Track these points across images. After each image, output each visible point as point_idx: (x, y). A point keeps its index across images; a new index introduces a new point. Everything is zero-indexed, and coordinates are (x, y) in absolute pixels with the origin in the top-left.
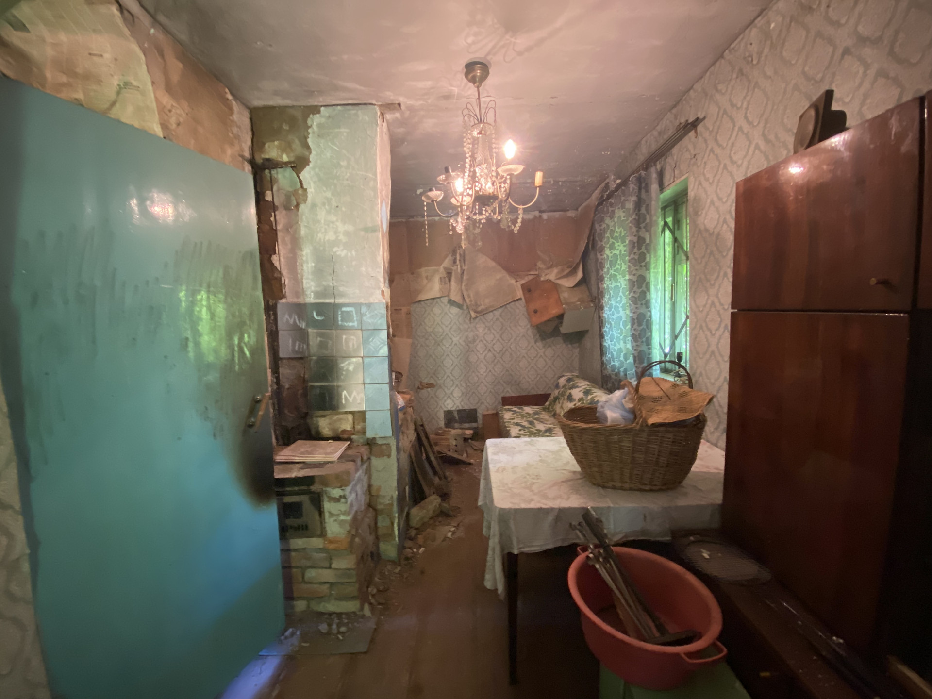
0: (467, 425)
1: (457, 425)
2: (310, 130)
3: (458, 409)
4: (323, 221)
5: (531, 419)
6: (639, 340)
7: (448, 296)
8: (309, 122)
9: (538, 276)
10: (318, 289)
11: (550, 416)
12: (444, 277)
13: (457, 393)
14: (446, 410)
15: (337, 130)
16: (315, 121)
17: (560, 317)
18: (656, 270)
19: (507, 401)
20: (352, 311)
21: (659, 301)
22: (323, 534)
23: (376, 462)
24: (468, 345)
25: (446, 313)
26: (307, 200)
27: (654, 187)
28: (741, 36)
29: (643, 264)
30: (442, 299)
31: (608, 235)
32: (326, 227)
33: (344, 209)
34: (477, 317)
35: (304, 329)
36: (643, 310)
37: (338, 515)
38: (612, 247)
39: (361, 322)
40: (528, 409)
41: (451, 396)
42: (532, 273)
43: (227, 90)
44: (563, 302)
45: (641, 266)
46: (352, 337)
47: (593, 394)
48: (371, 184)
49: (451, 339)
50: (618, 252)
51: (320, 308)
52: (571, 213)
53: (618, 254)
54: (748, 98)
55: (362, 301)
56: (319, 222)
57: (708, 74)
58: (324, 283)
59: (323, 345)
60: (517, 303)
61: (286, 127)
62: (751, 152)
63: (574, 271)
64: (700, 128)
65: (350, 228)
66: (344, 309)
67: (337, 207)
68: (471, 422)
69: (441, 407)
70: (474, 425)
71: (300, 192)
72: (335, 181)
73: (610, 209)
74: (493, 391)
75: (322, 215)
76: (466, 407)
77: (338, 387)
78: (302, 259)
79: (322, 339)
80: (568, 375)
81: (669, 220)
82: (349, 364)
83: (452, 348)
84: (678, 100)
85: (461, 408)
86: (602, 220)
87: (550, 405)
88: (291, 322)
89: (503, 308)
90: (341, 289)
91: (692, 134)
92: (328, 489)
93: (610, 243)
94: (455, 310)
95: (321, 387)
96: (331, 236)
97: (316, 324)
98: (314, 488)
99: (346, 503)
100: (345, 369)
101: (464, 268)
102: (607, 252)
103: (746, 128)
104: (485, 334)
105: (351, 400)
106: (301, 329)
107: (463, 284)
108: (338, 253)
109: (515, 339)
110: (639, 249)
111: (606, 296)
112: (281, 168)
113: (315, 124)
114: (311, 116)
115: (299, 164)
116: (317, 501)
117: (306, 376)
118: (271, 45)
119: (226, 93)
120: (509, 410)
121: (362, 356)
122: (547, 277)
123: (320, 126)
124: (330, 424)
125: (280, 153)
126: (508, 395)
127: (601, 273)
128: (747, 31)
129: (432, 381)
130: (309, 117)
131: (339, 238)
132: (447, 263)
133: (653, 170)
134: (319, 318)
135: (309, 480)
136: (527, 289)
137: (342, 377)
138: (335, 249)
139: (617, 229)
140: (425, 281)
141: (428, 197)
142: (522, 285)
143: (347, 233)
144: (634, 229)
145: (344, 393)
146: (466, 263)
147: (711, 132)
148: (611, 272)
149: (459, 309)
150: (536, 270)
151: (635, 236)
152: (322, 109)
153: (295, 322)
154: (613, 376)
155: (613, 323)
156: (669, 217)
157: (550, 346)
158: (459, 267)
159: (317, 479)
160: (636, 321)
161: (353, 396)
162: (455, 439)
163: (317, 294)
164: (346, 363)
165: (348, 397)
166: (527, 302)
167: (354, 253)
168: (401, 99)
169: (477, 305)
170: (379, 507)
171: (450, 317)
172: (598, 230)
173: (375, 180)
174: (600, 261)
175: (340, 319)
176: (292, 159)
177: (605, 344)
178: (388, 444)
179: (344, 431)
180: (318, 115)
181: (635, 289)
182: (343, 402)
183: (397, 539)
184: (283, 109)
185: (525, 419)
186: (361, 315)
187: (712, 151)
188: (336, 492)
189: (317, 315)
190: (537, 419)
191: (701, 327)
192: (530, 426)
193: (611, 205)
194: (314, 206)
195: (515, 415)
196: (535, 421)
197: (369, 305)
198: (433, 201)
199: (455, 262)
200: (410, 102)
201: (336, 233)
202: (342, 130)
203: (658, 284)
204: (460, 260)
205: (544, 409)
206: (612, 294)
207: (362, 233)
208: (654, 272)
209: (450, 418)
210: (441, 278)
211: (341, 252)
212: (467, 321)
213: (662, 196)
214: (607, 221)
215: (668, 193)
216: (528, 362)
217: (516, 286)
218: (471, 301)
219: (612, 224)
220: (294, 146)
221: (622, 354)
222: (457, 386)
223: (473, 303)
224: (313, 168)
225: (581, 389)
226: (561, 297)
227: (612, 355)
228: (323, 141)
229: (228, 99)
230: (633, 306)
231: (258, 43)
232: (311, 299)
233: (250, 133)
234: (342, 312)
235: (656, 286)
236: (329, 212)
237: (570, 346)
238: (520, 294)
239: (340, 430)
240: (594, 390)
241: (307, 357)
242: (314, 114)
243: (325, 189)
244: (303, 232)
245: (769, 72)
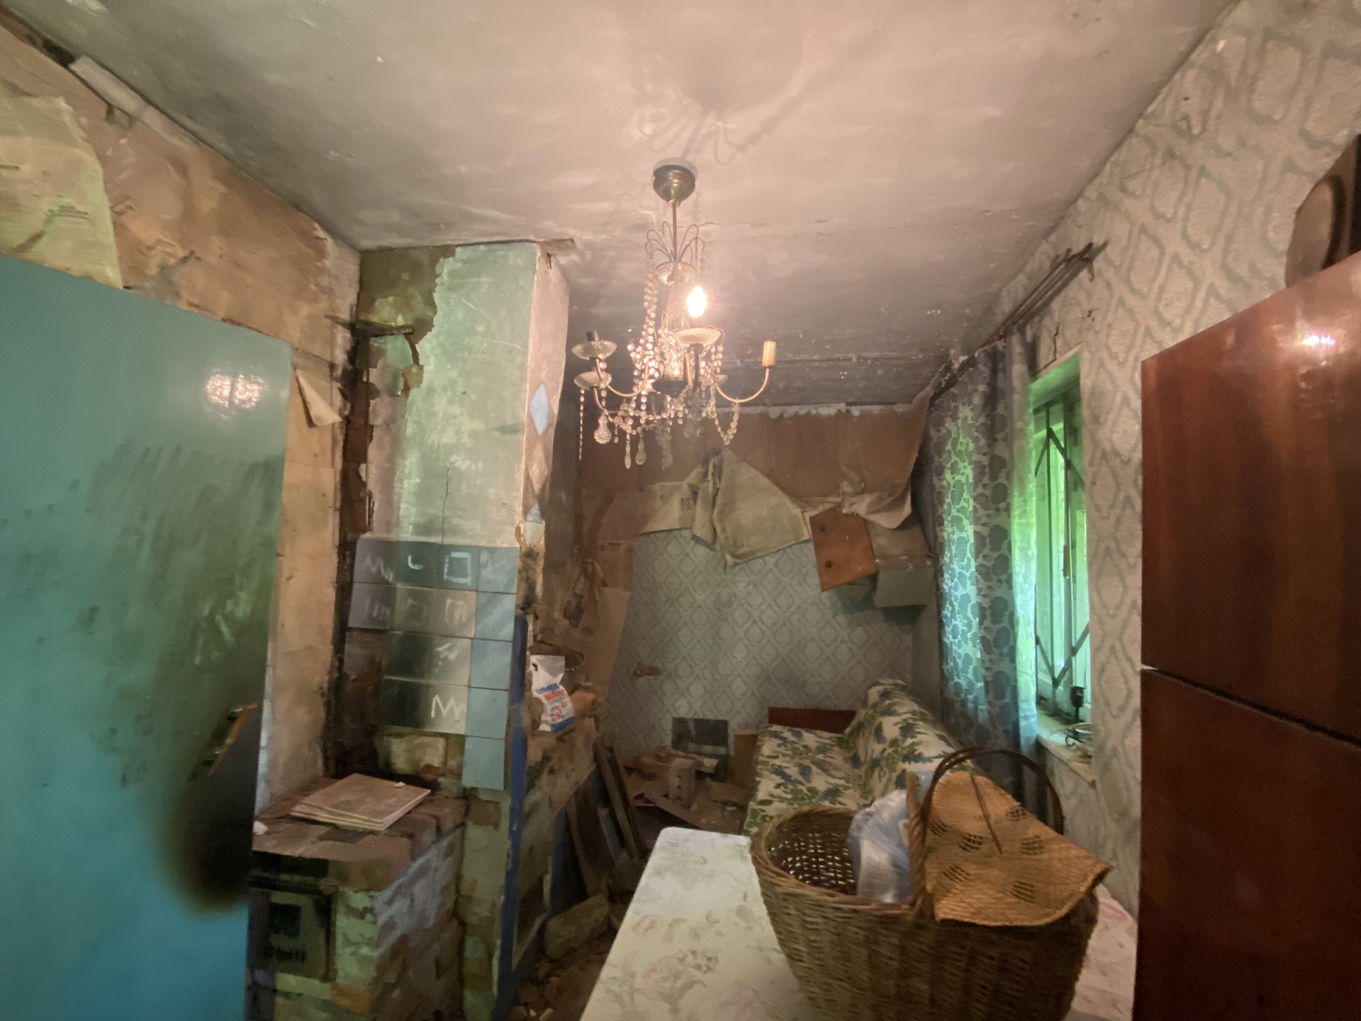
0: (709, 749)
1: (691, 746)
2: (438, 281)
3: (696, 717)
4: (440, 415)
5: (807, 762)
6: (995, 650)
7: (690, 528)
8: (438, 270)
9: (840, 505)
10: (421, 520)
11: (845, 760)
12: (688, 499)
13: (696, 690)
14: (678, 716)
15: (475, 280)
16: (446, 267)
17: (874, 578)
18: (1023, 521)
19: (778, 716)
20: (466, 559)
22: (328, 975)
23: (475, 833)
24: (719, 609)
25: (687, 555)
26: (421, 382)
27: (1018, 368)
28: (1165, 89)
29: (1002, 505)
30: (682, 532)
31: (949, 447)
32: (445, 423)
33: (473, 397)
34: (736, 564)
35: (390, 584)
36: (999, 593)
37: (357, 945)
38: (954, 470)
39: (477, 577)
40: (810, 739)
41: (686, 694)
42: (831, 499)
43: (316, 225)
44: (877, 553)
45: (998, 510)
46: (460, 603)
47: (915, 737)
48: (519, 359)
49: (693, 596)
50: (963, 479)
51: (421, 550)
52: (900, 408)
53: (964, 482)
54: (1186, 200)
55: (483, 543)
56: (434, 415)
57: (1108, 166)
58: (431, 511)
59: (415, 613)
60: (803, 545)
61: (406, 276)
62: (1199, 303)
63: (898, 502)
64: (1098, 263)
65: (478, 425)
66: (455, 555)
67: (464, 393)
68: (714, 744)
69: (668, 710)
70: (722, 750)
71: (414, 370)
72: (466, 355)
73: (953, 405)
74: (757, 693)
75: (441, 404)
76: (710, 716)
77: (428, 686)
78: (403, 472)
79: (414, 603)
80: (887, 682)
81: (1058, 428)
82: (450, 649)
83: (693, 613)
84: (1061, 213)
85: (701, 716)
86: (939, 423)
87: (851, 734)
88: (374, 570)
89: (781, 553)
90: (455, 521)
91: (1084, 274)
92: (349, 891)
93: (953, 460)
94: (701, 551)
95: (402, 683)
96: (449, 438)
97: (411, 577)
98: (325, 884)
99: (375, 923)
100: (442, 656)
101: (718, 486)
102: (948, 476)
103: (1186, 255)
104: (749, 593)
105: (444, 712)
106: (387, 582)
107: (716, 511)
108: (457, 465)
109: (799, 607)
110: (994, 477)
111: (947, 552)
112: (392, 334)
113: (445, 271)
114: (441, 260)
115: (416, 331)
116: (326, 909)
117: (382, 663)
118: (350, 156)
119: (316, 229)
120: (776, 735)
121: (472, 635)
122: (852, 510)
123: (452, 274)
124: (408, 751)
125: (393, 314)
126: (781, 704)
127: (940, 510)
128: (1177, 76)
129: (657, 664)
130: (438, 261)
131: (462, 441)
132: (693, 477)
133: (1015, 339)
134: (416, 567)
135: (318, 867)
136: (818, 525)
137: (437, 671)
138: (453, 458)
139: (961, 440)
140: (659, 503)
141: (584, 382)
142: (812, 519)
143: (474, 434)
144: (983, 442)
145: (436, 699)
146: (723, 478)
147: (1118, 269)
148: (954, 512)
149: (708, 550)
150: (838, 495)
151: (985, 454)
152: (458, 250)
153: (379, 572)
154: (957, 706)
155: (956, 604)
156: (1057, 422)
157: (860, 625)
158: (711, 483)
159: (332, 869)
160: (988, 613)
161: (448, 706)
162: (680, 777)
163: (420, 529)
164: (447, 646)
165: (440, 705)
166: (818, 547)
167: (480, 465)
168: (572, 232)
169: (736, 545)
170: (472, 920)
171: (693, 562)
172: (935, 440)
173: (525, 354)
174: (938, 489)
175: (446, 570)
176: (410, 323)
177: (945, 640)
178: (498, 803)
179: (429, 767)
180: (451, 259)
181: (986, 551)
182: (433, 714)
183: (495, 989)
184: (404, 252)
185: (797, 760)
186: (478, 567)
187: (1121, 302)
188: (359, 900)
189: (412, 561)
190: (820, 764)
192: (800, 778)
193: (954, 398)
194: (431, 391)
195: (782, 749)
196: (814, 769)
197: (492, 551)
198: (592, 388)
199: (705, 475)
200: (588, 237)
201: (458, 432)
202: (483, 279)
203: (1029, 547)
204: (713, 474)
205: (841, 743)
206: (954, 552)
207: (497, 434)
208: (1019, 524)
209: (686, 733)
210: (682, 500)
211: (461, 463)
212: (720, 570)
213: (1037, 386)
214: (949, 424)
215: (1052, 376)
216: (821, 649)
217: (799, 517)
218: (727, 538)
219: (954, 430)
220: (414, 303)
221: (971, 667)
222: (697, 677)
223: (731, 541)
224: (436, 336)
225: (897, 719)
226: (874, 546)
227: (956, 664)
228: (454, 295)
229: (318, 238)
230: (983, 584)
231: (332, 153)
232: (407, 533)
233: (356, 287)
234: (452, 559)
235: (1024, 550)
236: (451, 401)
237: (896, 628)
238: (807, 533)
239: (422, 764)
240: (922, 727)
241: (388, 631)
242: (446, 257)
243: (449, 366)
244: (410, 430)
245: (1228, 144)
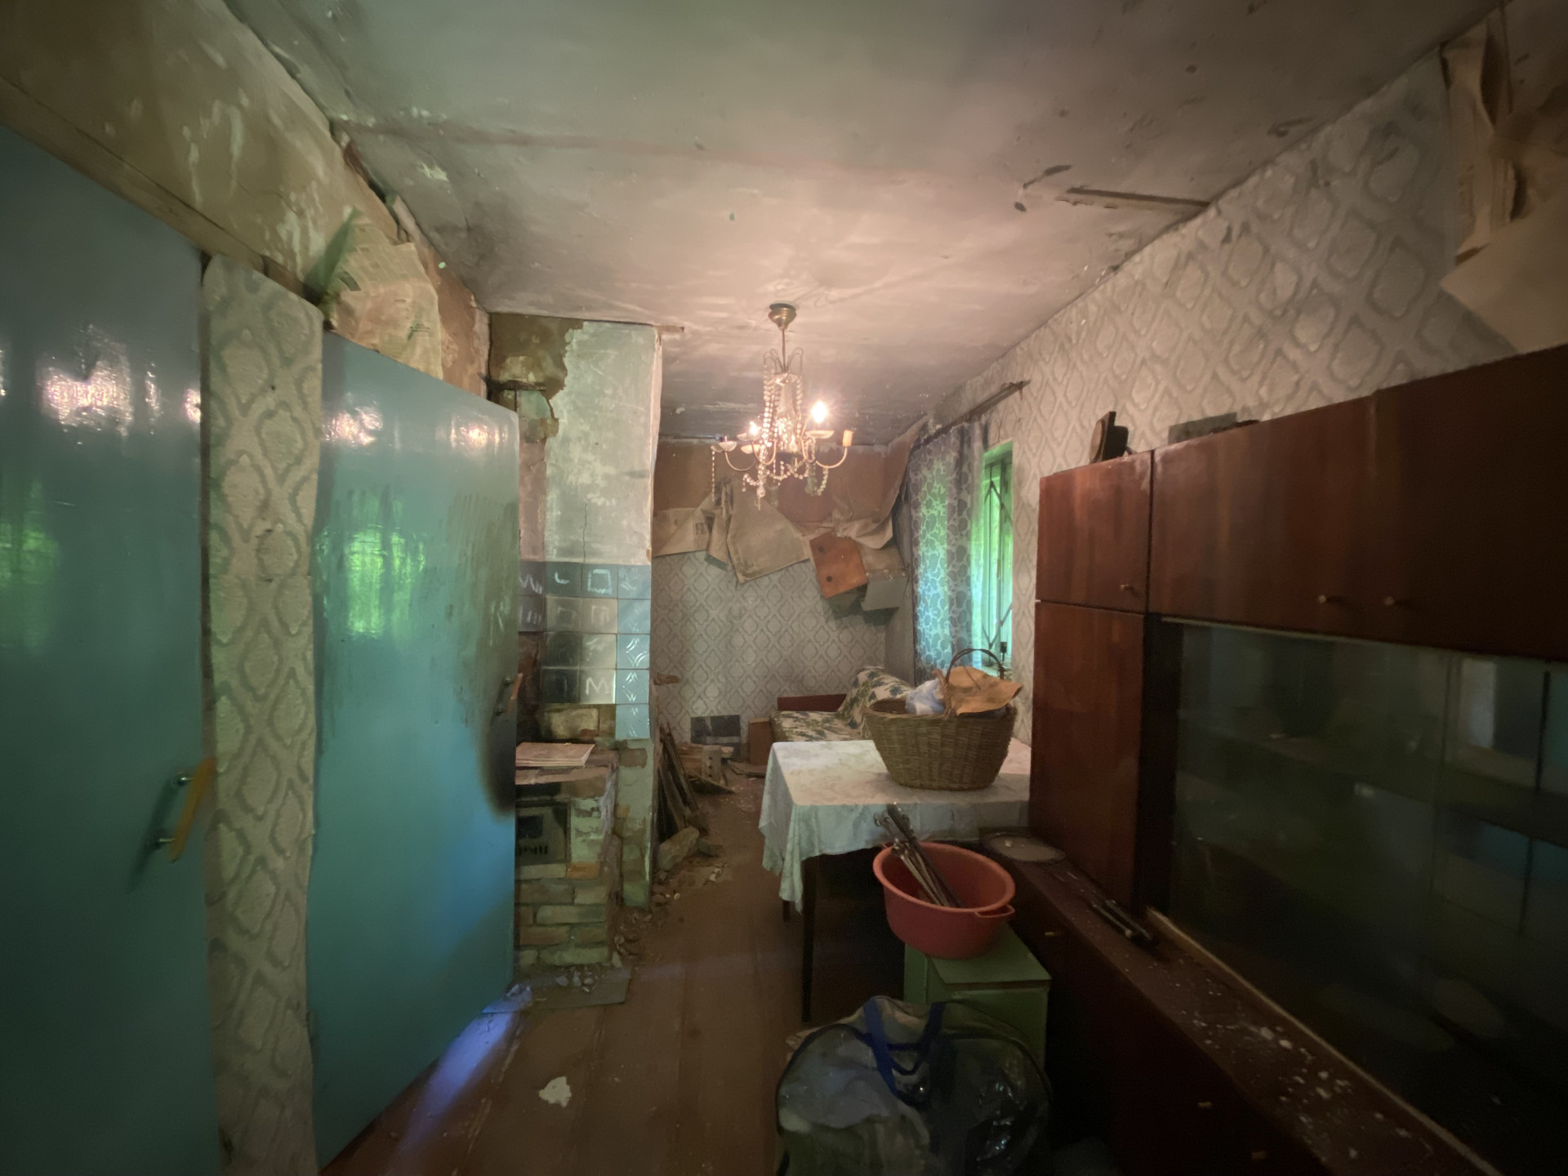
0: (725, 740)
1: (709, 739)
2: (567, 348)
3: (712, 715)
4: (576, 460)
5: (819, 728)
6: (958, 624)
7: (707, 549)
8: (567, 338)
9: (834, 530)
10: (564, 545)
11: (846, 725)
12: (702, 524)
13: (712, 692)
14: (696, 716)
15: (602, 351)
16: (575, 337)
17: (862, 589)
18: (978, 543)
19: (785, 704)
20: (607, 575)
21: (981, 578)
22: (566, 859)
23: (626, 773)
24: (731, 622)
25: (701, 574)
26: (557, 432)
27: (977, 444)
28: (1062, 312)
29: (964, 532)
30: (696, 554)
31: (924, 488)
32: (580, 467)
33: (604, 447)
34: (746, 582)
35: (541, 596)
36: (962, 588)
37: (588, 834)
38: (929, 505)
39: (617, 589)
40: (814, 716)
41: (702, 695)
42: (825, 525)
43: (473, 298)
44: (866, 567)
45: (962, 535)
46: (604, 608)
47: (901, 689)
48: (642, 419)
49: (707, 611)
50: (936, 513)
51: (566, 569)
52: (878, 448)
53: (936, 515)
54: (1068, 376)
55: (621, 562)
56: (570, 460)
57: (1034, 336)
58: (572, 537)
59: (564, 617)
60: (802, 564)
61: (535, 340)
62: (1069, 434)
63: (882, 528)
64: (1025, 389)
65: (611, 470)
66: (596, 571)
67: (597, 444)
68: (731, 735)
69: (687, 712)
70: (735, 739)
71: (549, 421)
72: (597, 412)
73: (928, 457)
74: (765, 691)
75: (576, 452)
76: (724, 713)
77: (582, 672)
78: (545, 506)
79: (564, 610)
80: (871, 668)
81: (997, 479)
82: (598, 642)
83: (708, 626)
84: (1004, 353)
85: (716, 714)
86: (917, 470)
87: (845, 709)
88: (525, 585)
89: (784, 571)
90: (595, 546)
91: (1017, 394)
92: (577, 799)
93: (928, 498)
94: (714, 571)
95: (558, 672)
96: (585, 479)
97: (557, 589)
98: (559, 798)
99: (599, 817)
100: (592, 649)
101: (731, 512)
102: (924, 510)
103: (1066, 407)
104: (757, 606)
105: (597, 689)
106: (537, 595)
107: (729, 536)
108: (594, 501)
109: (799, 616)
110: (960, 514)
111: (921, 565)
112: (527, 390)
113: (574, 340)
114: (570, 330)
115: (550, 387)
116: (562, 815)
117: (538, 657)
118: (550, 267)
119: (471, 300)
120: (789, 716)
121: (616, 632)
122: (845, 534)
123: (580, 343)
124: (567, 721)
125: (524, 372)
126: (785, 695)
127: (916, 535)
129: (675, 673)
130: (567, 331)
131: (597, 482)
132: (708, 502)
133: (976, 425)
134: (563, 582)
135: (554, 788)
136: (819, 547)
137: (588, 660)
138: (589, 496)
139: (935, 485)
140: (673, 528)
141: (719, 447)
142: (812, 543)
143: (606, 477)
144: (954, 490)
145: (589, 681)
146: (735, 505)
147: (1035, 398)
148: (928, 536)
149: (720, 570)
150: (831, 521)
151: (955, 498)
152: (585, 323)
153: (529, 585)
154: (928, 671)
155: (929, 601)
156: (995, 476)
157: (846, 627)
158: (724, 511)
159: (563, 788)
160: (955, 601)
161: (600, 684)
162: (711, 758)
163: (563, 551)
164: (595, 640)
165: (594, 685)
166: (819, 564)
167: (614, 502)
168: (686, 324)
169: (746, 566)
170: (627, 834)
171: (707, 581)
172: (913, 481)
173: (648, 415)
174: (914, 519)
175: (589, 584)
176: (541, 380)
177: (919, 628)
178: (644, 749)
179: (585, 732)
180: (579, 331)
181: (954, 562)
182: (587, 692)
183: (648, 878)
184: (534, 319)
185: (811, 727)
186: (618, 580)
187: (1035, 419)
188: (587, 804)
189: (560, 577)
190: (828, 729)
191: (1024, 613)
192: (818, 736)
193: (930, 452)
194: (566, 441)
195: (797, 723)
196: (826, 731)
197: (628, 568)
198: (724, 452)
199: (718, 502)
200: (695, 327)
201: (592, 475)
202: (610, 351)
203: (979, 559)
204: (726, 502)
205: (837, 716)
206: (928, 564)
207: (627, 478)
208: (975, 545)
209: (700, 729)
210: (697, 525)
211: (598, 500)
212: (732, 588)
213: (986, 455)
214: (925, 471)
215: (995, 450)
216: (816, 648)
217: (803, 542)
218: (739, 559)
219: (929, 476)
220: (544, 364)
221: (939, 642)
222: (712, 681)
223: (742, 561)
224: (569, 394)
225: (887, 687)
226: (864, 562)
227: (928, 642)
228: (583, 362)
229: (472, 307)
230: (952, 583)
231: (536, 264)
232: (553, 556)
233: (488, 343)
234: (593, 575)
235: (977, 561)
236: (585, 450)
237: (873, 628)
238: (808, 553)
239: (580, 729)
240: (904, 688)
241: (542, 632)
242: (574, 328)
243: (582, 421)
244: (549, 471)
245: (1086, 357)
